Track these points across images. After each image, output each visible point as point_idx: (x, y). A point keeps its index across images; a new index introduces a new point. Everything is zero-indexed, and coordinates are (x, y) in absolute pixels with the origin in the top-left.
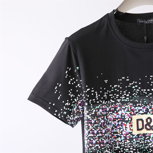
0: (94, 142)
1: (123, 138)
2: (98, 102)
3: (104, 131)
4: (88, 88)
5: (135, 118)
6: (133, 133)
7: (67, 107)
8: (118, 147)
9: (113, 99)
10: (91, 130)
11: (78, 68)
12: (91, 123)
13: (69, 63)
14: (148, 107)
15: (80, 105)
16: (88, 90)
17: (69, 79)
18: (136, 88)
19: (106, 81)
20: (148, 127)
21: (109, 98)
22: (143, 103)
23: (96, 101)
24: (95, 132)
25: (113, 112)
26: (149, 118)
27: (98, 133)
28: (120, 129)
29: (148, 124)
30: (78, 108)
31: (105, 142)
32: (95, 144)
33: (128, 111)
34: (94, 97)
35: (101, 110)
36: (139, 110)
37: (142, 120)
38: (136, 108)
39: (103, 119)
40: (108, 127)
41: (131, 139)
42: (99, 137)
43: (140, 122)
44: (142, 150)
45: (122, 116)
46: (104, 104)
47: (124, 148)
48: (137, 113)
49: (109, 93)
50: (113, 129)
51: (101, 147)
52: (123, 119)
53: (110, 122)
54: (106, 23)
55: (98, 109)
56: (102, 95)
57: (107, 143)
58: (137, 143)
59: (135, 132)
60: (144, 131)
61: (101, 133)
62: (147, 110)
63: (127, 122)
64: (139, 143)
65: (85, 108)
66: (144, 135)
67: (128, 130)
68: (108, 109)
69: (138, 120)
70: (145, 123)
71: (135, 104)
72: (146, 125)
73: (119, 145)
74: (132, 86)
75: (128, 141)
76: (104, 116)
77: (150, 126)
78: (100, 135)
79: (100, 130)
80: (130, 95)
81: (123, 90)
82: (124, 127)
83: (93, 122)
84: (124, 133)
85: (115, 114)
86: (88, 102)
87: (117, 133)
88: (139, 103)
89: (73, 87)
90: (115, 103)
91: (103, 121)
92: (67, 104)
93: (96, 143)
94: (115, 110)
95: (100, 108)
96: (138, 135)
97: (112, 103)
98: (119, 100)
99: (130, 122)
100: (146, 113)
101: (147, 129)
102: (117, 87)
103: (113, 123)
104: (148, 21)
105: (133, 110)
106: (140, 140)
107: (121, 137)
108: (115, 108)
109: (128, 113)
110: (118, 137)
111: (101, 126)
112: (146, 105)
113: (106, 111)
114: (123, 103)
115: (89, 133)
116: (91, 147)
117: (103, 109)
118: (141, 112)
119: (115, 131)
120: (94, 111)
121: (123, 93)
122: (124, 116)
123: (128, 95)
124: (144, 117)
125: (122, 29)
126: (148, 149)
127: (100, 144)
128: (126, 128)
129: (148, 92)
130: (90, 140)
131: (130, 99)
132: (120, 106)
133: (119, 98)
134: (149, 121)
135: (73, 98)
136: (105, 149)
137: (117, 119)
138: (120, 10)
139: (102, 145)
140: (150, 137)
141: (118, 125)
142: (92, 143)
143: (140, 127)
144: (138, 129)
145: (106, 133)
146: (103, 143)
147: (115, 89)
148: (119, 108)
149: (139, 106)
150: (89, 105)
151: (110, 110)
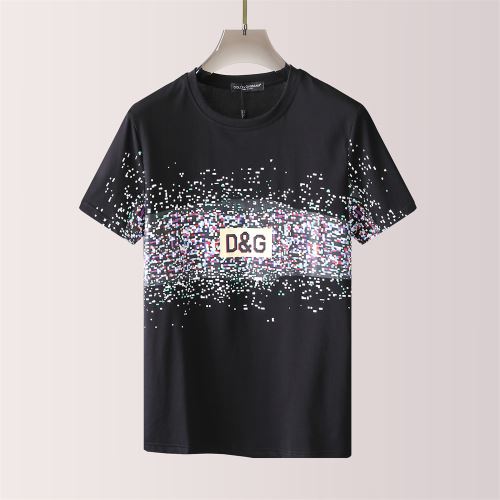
0: (159, 271)
1: (205, 264)
2: (167, 207)
3: (174, 255)
4: (153, 183)
5: (224, 232)
6: (221, 256)
7: (120, 214)
8: (197, 278)
9: (191, 203)
10: (155, 254)
11: (140, 153)
12: (154, 245)
13: (128, 147)
14: (244, 216)
15: (139, 214)
16: (153, 186)
17: (126, 170)
18: (227, 187)
19: (182, 175)
20: (243, 247)
21: (185, 201)
22: (236, 209)
23: (165, 205)
24: (161, 256)
25: (191, 223)
26: (245, 233)
27: (165, 258)
28: (200, 250)
29: (244, 242)
30: (135, 221)
31: (176, 270)
32: (160, 275)
33: (214, 221)
34: (162, 198)
35: (171, 221)
36: (231, 221)
37: (234, 236)
38: (226, 217)
39: (174, 235)
40: (182, 249)
41: (217, 265)
42: (167, 264)
43: (232, 239)
44: (234, 282)
45: (204, 229)
46: (177, 211)
47: (206, 279)
48: (227, 224)
49: (186, 194)
50: (189, 250)
51: (170, 278)
52: (205, 234)
53: (185, 240)
54: (183, 87)
55: (167, 220)
56: (175, 195)
57: (180, 272)
58: (226, 271)
59: (224, 255)
60: (237, 254)
61: (170, 257)
62: (243, 221)
63: (212, 238)
64: (228, 271)
65: (147, 220)
66: (237, 259)
67: (214, 251)
68: (182, 219)
69: (228, 236)
70: (239, 241)
71: (224, 211)
72: (240, 245)
73: (200, 275)
74: (221, 183)
75: (213, 269)
76: (175, 230)
77: (245, 245)
78: (168, 260)
79: (168, 253)
80: (218, 197)
81: (207, 189)
82: (207, 246)
83: (157, 242)
84: (206, 255)
85: (194, 227)
86: (152, 207)
87: (195, 256)
88: (230, 209)
89: (131, 182)
90: (194, 209)
91: (173, 239)
92: (120, 210)
93: (162, 273)
94: (194, 221)
95: (170, 217)
96: (228, 259)
97: (190, 209)
98: (200, 205)
99: (216, 238)
100: (240, 226)
101: (242, 251)
102: (198, 185)
103: (190, 241)
104: (248, 87)
105: (221, 221)
106: (231, 268)
107: (202, 262)
108: (194, 217)
109: (214, 224)
110: (197, 262)
111: (170, 247)
112: (241, 213)
113: (179, 222)
114: (206, 209)
115: (151, 259)
116: (153, 279)
117: (174, 218)
118: (233, 224)
119: (192, 254)
120: (161, 223)
121: (207, 194)
122: (208, 229)
123: (214, 197)
124: (238, 232)
125: (208, 98)
126: (243, 281)
127: (168, 273)
128: (210, 247)
129: (245, 194)
130: (152, 269)
131: (217, 202)
132: (202, 213)
133: (200, 201)
134: (245, 237)
135: (130, 200)
136: (176, 281)
137: (197, 234)
138: (205, 69)
139: (172, 275)
140: (246, 262)
141: (198, 244)
142: (155, 274)
143: (232, 247)
144: (229, 250)
145: (177, 256)
146: (173, 272)
147: (194, 186)
148: (200, 217)
149: (231, 214)
150: (153, 212)
151: (186, 221)
